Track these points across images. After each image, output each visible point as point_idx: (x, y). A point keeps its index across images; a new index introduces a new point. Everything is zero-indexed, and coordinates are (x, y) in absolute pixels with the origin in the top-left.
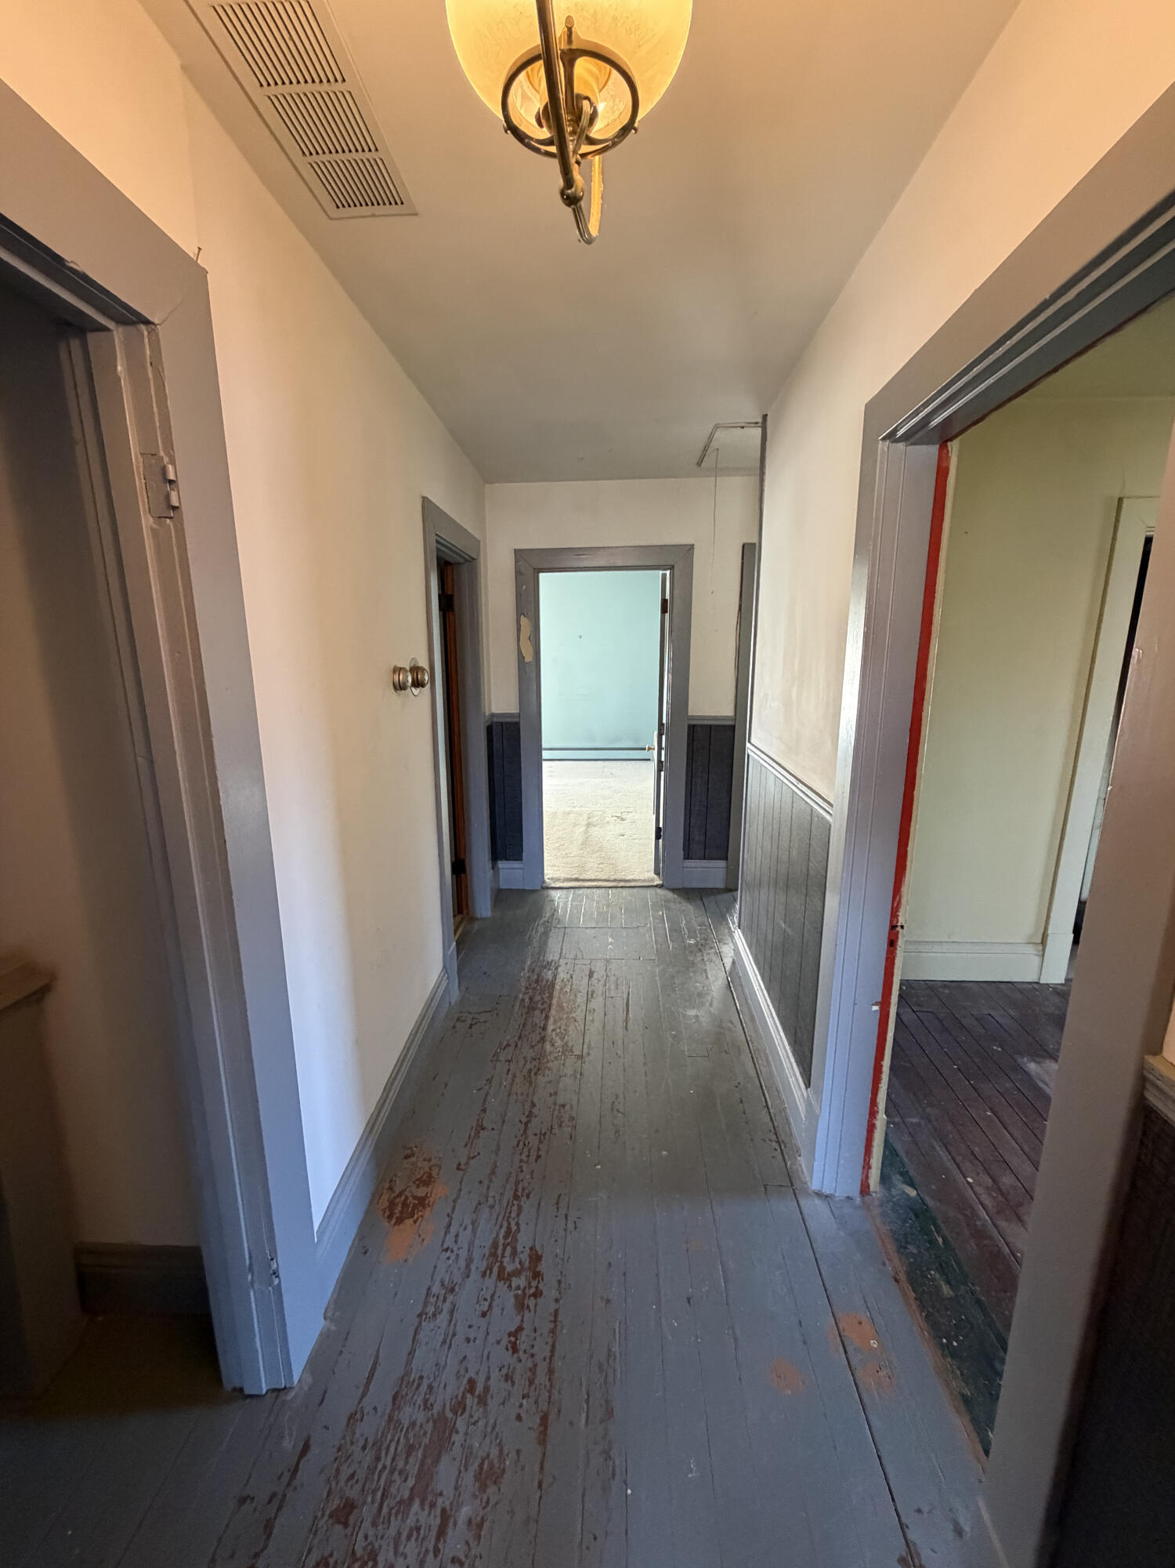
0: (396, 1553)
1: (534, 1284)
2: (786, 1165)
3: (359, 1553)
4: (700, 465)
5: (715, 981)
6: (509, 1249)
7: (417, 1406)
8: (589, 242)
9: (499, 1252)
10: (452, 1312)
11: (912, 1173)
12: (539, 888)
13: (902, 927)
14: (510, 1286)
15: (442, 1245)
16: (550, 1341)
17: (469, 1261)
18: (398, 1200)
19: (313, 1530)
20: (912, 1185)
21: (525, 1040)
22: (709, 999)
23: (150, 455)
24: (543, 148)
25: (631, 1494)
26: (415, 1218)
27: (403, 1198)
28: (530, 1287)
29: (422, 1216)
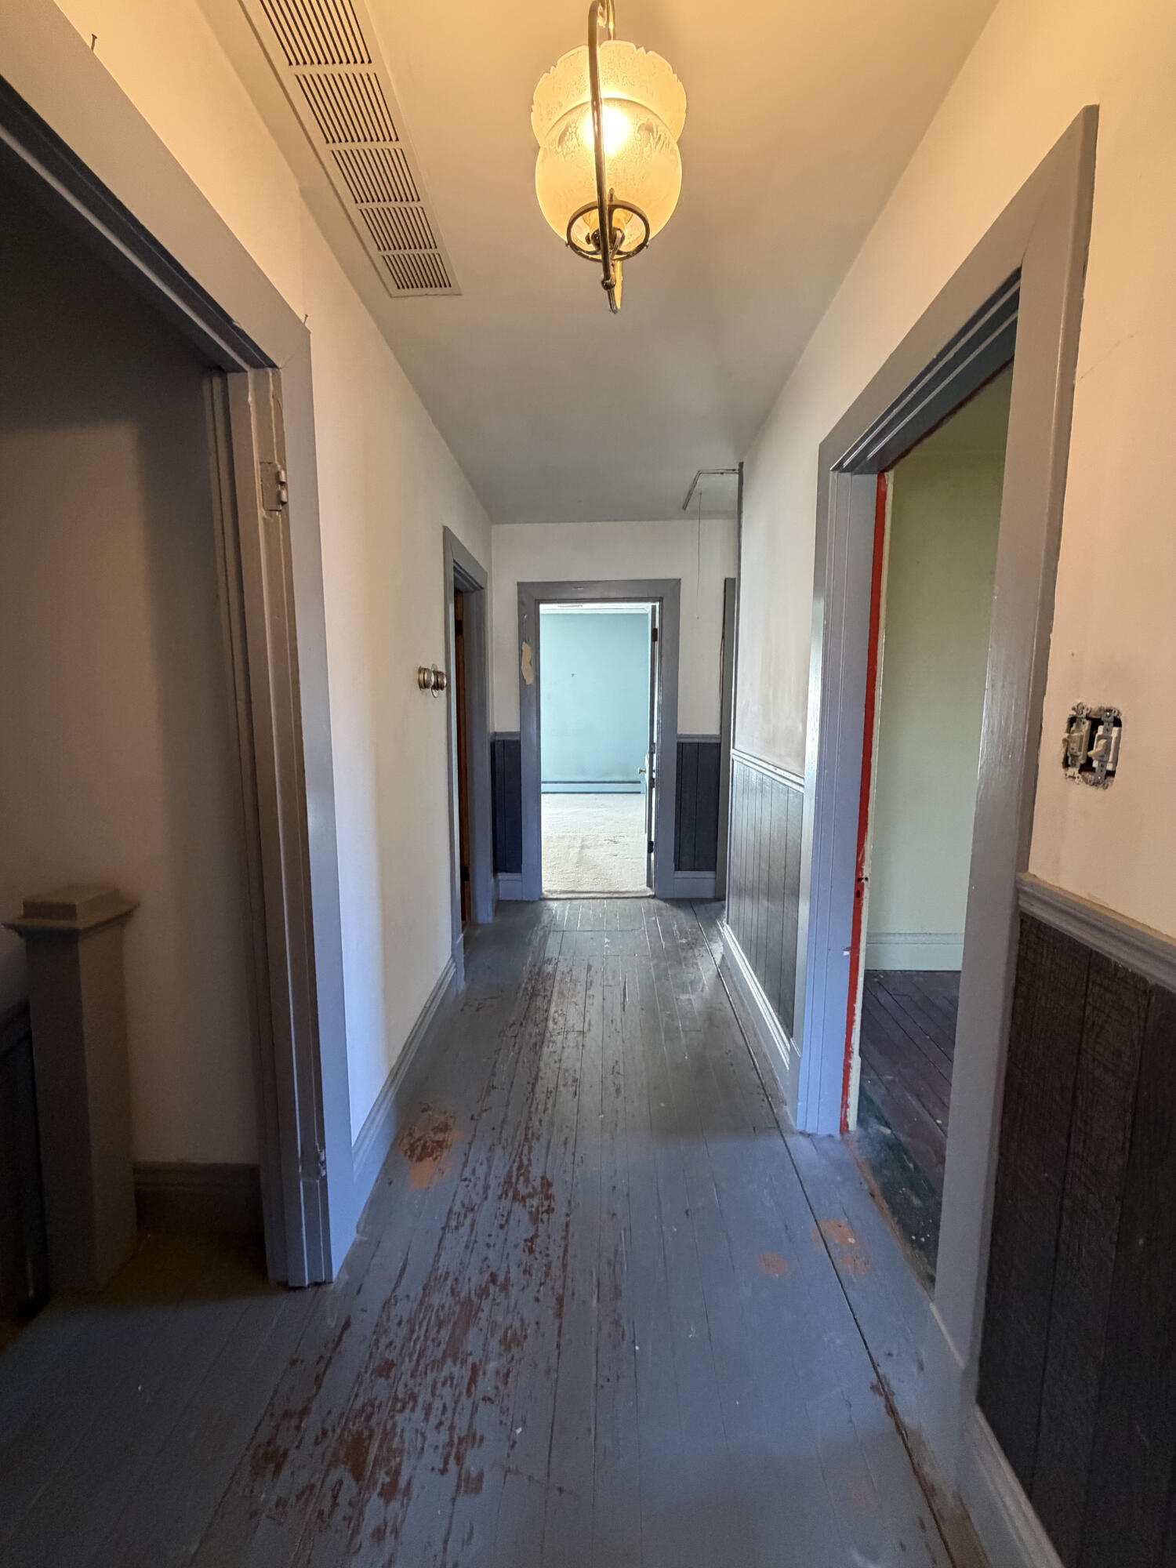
0: (433, 1394)
1: (546, 1203)
2: (773, 1113)
3: (400, 1395)
4: (685, 509)
5: (706, 972)
6: (522, 1178)
7: (445, 1293)
8: (615, 312)
9: (514, 1180)
10: (472, 1226)
11: (887, 1116)
12: (537, 899)
13: (867, 879)
14: (524, 1206)
15: (461, 1176)
16: (563, 1244)
17: (486, 1188)
18: (418, 1143)
19: (359, 1380)
20: (887, 1125)
21: (529, 1020)
22: (701, 985)
23: (266, 463)
24: (590, 256)
25: (639, 1350)
26: (434, 1156)
27: (422, 1142)
28: (542, 1206)
29: (441, 1156)
